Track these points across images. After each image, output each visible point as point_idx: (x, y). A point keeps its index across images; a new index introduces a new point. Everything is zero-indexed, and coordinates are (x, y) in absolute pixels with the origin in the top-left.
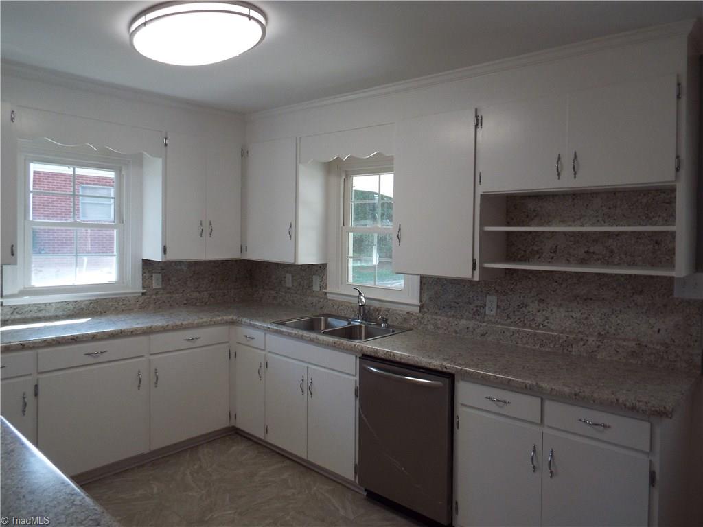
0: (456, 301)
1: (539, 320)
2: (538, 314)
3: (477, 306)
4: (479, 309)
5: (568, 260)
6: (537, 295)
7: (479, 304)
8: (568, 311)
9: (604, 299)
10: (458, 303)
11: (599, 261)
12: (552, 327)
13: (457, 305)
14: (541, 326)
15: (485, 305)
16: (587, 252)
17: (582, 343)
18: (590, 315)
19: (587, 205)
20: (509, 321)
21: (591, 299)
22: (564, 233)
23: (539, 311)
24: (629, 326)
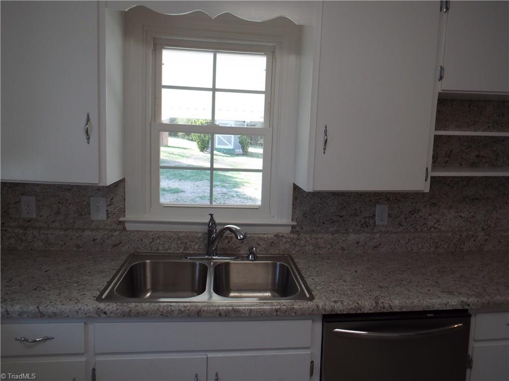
0: (340, 214)
1: (430, 224)
2: (430, 218)
3: (365, 218)
4: (367, 220)
5: (461, 164)
6: (430, 199)
7: (368, 215)
8: (457, 212)
9: (488, 198)
10: (341, 217)
11: (487, 164)
12: (443, 228)
13: (341, 219)
14: (433, 229)
15: (375, 215)
16: (478, 156)
17: (472, 239)
18: (475, 213)
19: (481, 112)
20: (401, 228)
21: (477, 199)
22: (459, 137)
23: (430, 215)
24: (506, 218)
